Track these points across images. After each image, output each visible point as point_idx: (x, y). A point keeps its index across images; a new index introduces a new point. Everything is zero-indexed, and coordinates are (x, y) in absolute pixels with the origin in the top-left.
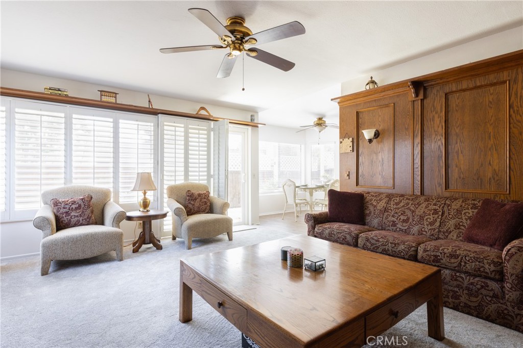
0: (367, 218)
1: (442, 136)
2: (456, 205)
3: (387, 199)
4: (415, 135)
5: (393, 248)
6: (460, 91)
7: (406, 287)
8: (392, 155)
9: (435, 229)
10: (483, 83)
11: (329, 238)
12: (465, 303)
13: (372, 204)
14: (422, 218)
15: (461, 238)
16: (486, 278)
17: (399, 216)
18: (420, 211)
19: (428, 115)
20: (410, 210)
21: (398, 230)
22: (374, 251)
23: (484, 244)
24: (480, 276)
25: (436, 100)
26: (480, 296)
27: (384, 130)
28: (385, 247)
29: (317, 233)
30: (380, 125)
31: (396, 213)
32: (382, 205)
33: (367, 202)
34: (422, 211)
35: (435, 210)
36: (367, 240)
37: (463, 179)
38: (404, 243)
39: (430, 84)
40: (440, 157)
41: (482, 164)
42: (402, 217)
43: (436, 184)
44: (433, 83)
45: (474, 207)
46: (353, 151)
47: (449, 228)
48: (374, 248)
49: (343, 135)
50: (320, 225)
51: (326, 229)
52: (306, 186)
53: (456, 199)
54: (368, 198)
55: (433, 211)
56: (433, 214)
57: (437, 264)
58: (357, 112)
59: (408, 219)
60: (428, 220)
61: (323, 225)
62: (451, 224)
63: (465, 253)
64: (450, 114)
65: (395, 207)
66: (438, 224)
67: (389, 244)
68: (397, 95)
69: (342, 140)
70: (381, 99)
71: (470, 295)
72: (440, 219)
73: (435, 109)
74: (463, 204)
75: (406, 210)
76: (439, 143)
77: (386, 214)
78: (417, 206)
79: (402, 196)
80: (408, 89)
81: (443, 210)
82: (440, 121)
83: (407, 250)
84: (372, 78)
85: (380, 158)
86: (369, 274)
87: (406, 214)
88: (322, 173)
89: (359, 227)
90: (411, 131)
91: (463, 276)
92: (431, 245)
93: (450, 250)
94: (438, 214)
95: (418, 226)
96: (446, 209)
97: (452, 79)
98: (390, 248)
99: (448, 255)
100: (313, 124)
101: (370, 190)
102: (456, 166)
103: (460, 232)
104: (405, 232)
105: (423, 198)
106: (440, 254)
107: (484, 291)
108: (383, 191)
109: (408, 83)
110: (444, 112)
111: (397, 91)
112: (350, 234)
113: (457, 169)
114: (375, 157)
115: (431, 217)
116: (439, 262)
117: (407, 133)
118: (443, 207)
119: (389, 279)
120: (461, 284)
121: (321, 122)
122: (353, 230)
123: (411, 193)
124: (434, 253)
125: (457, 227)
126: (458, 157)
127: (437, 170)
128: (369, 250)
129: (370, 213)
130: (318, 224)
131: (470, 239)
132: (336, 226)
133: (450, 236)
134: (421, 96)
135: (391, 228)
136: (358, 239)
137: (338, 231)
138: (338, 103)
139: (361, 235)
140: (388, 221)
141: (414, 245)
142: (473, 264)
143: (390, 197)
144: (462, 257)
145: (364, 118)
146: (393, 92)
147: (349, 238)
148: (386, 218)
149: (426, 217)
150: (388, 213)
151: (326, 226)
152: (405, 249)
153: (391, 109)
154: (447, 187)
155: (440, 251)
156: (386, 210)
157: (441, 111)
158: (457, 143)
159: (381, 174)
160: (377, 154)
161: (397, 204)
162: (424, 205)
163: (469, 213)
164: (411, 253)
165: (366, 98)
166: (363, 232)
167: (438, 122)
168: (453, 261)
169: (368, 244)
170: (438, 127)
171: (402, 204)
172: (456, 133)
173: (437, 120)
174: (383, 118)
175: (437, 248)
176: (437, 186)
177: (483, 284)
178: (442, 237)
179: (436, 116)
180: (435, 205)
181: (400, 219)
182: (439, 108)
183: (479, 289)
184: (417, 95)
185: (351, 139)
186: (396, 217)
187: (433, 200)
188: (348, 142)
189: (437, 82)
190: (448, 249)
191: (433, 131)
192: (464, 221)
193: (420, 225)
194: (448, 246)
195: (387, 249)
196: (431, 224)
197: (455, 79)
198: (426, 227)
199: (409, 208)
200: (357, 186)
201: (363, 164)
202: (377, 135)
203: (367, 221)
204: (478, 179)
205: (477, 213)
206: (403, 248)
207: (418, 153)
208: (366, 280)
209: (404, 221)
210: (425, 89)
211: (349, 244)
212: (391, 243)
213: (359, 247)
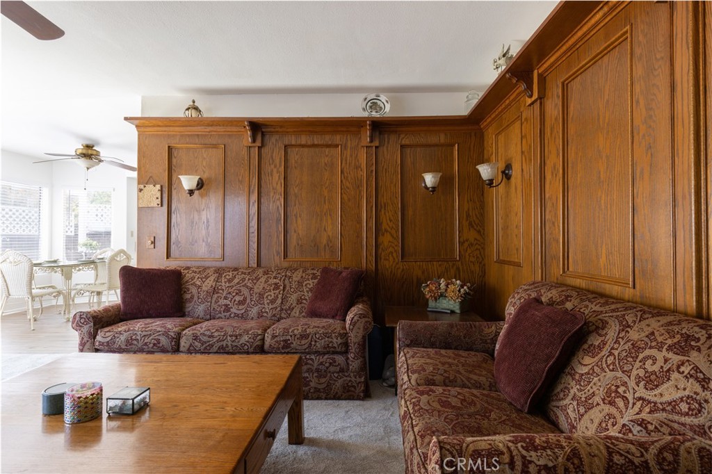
0: (187, 305)
1: (281, 195)
2: (297, 276)
3: (216, 275)
4: (251, 191)
5: (233, 342)
6: (300, 146)
7: (277, 392)
8: (221, 215)
9: (276, 308)
10: (320, 143)
11: (128, 348)
12: (315, 388)
13: (194, 284)
14: (261, 295)
15: (303, 314)
16: (334, 353)
17: (234, 297)
18: (258, 288)
19: (267, 168)
20: (247, 287)
21: (232, 315)
22: (206, 353)
23: (326, 317)
24: (328, 353)
25: (275, 150)
26: (329, 375)
27: (209, 179)
28: (221, 343)
29: (101, 344)
30: (204, 172)
31: (230, 293)
32: (209, 284)
33: (187, 282)
34: (261, 287)
35: (276, 284)
36: (196, 338)
37: (301, 246)
38: (247, 332)
39: (269, 130)
40: (278, 220)
41: (318, 230)
42: (238, 298)
43: (275, 252)
44: (273, 130)
45: (314, 277)
46: (162, 206)
47: (292, 304)
48: (205, 348)
49: (144, 179)
50: (107, 329)
51: (120, 333)
52: (55, 262)
53: (296, 270)
54: (188, 276)
55: (273, 286)
56: (273, 290)
57: (286, 351)
58: (169, 147)
59: (245, 299)
60: (269, 297)
61: (113, 327)
62: (293, 298)
63: (315, 330)
64: (289, 170)
65: (227, 285)
66: (279, 301)
67: (229, 338)
68: (229, 135)
69: (142, 187)
70: (206, 135)
71: (319, 377)
72: (281, 295)
73: (273, 161)
74: (304, 275)
75: (242, 289)
76: (278, 203)
77: (216, 296)
78: (255, 281)
79: (236, 269)
80: (243, 130)
81: (284, 283)
82: (279, 176)
83: (253, 341)
84: (194, 102)
85: (204, 218)
86: (224, 389)
87: (242, 294)
88: (82, 239)
89: (178, 321)
90: (246, 184)
91: (313, 357)
92: (278, 328)
93: (300, 331)
94: (279, 288)
95: (257, 307)
96: (287, 282)
97: (291, 130)
98: (229, 344)
99: (299, 336)
100: (74, 154)
101: (189, 264)
102: (295, 232)
103: (302, 307)
104: (242, 317)
105: (261, 271)
106: (290, 338)
107: (332, 369)
108: (207, 264)
109: (244, 121)
110: (283, 167)
111: (229, 129)
112: (166, 334)
113: (295, 235)
114: (196, 217)
115: (272, 293)
116: (290, 347)
117: (241, 186)
118: (284, 280)
119: (253, 388)
120: (311, 367)
121: (90, 152)
122: (169, 326)
123: (245, 265)
124: (284, 338)
125: (299, 301)
126: (296, 221)
127: (276, 236)
128: (197, 352)
129: (192, 297)
130: (103, 327)
131: (313, 314)
132: (138, 326)
133: (293, 314)
134: (258, 143)
135: (223, 315)
136: (179, 340)
137: (144, 333)
138: (137, 126)
139: (184, 333)
140: (219, 306)
141: (260, 332)
142: (323, 341)
143: (219, 272)
144: (312, 336)
145: (181, 157)
146: (224, 130)
147: (164, 341)
148: (216, 302)
149: (267, 294)
150: (219, 295)
151: (120, 329)
152: (250, 340)
153: (221, 151)
154: (286, 256)
155: (290, 334)
156: (215, 290)
157: (280, 166)
158: (295, 205)
159: (205, 240)
160: (199, 212)
161: (230, 281)
162: (263, 280)
163: (310, 285)
164: (257, 343)
165: (184, 128)
166: (187, 328)
167: (277, 178)
168: (303, 342)
169: (197, 343)
170: (277, 184)
171: (236, 281)
172: (295, 194)
173: (276, 176)
174: (211, 161)
175: (286, 330)
176: (275, 255)
177: (331, 361)
178: (285, 316)
179: (275, 170)
180: (275, 278)
181: (235, 301)
182: (277, 161)
183: (327, 368)
184: (254, 141)
185: (158, 187)
186: (230, 299)
187: (273, 272)
188: (153, 191)
189: (276, 130)
190: (298, 330)
191: (271, 188)
192: (306, 294)
193: (260, 306)
194: (298, 326)
195: (224, 346)
196: (272, 302)
197: (295, 131)
198: (266, 306)
199: (245, 286)
200: (167, 258)
201: (177, 225)
202: (200, 185)
203: (187, 310)
204: (315, 246)
205: (319, 283)
206: (247, 339)
207: (254, 214)
208: (224, 399)
209: (240, 303)
210: (263, 135)
211: (164, 351)
212: (230, 336)
213: (182, 352)
